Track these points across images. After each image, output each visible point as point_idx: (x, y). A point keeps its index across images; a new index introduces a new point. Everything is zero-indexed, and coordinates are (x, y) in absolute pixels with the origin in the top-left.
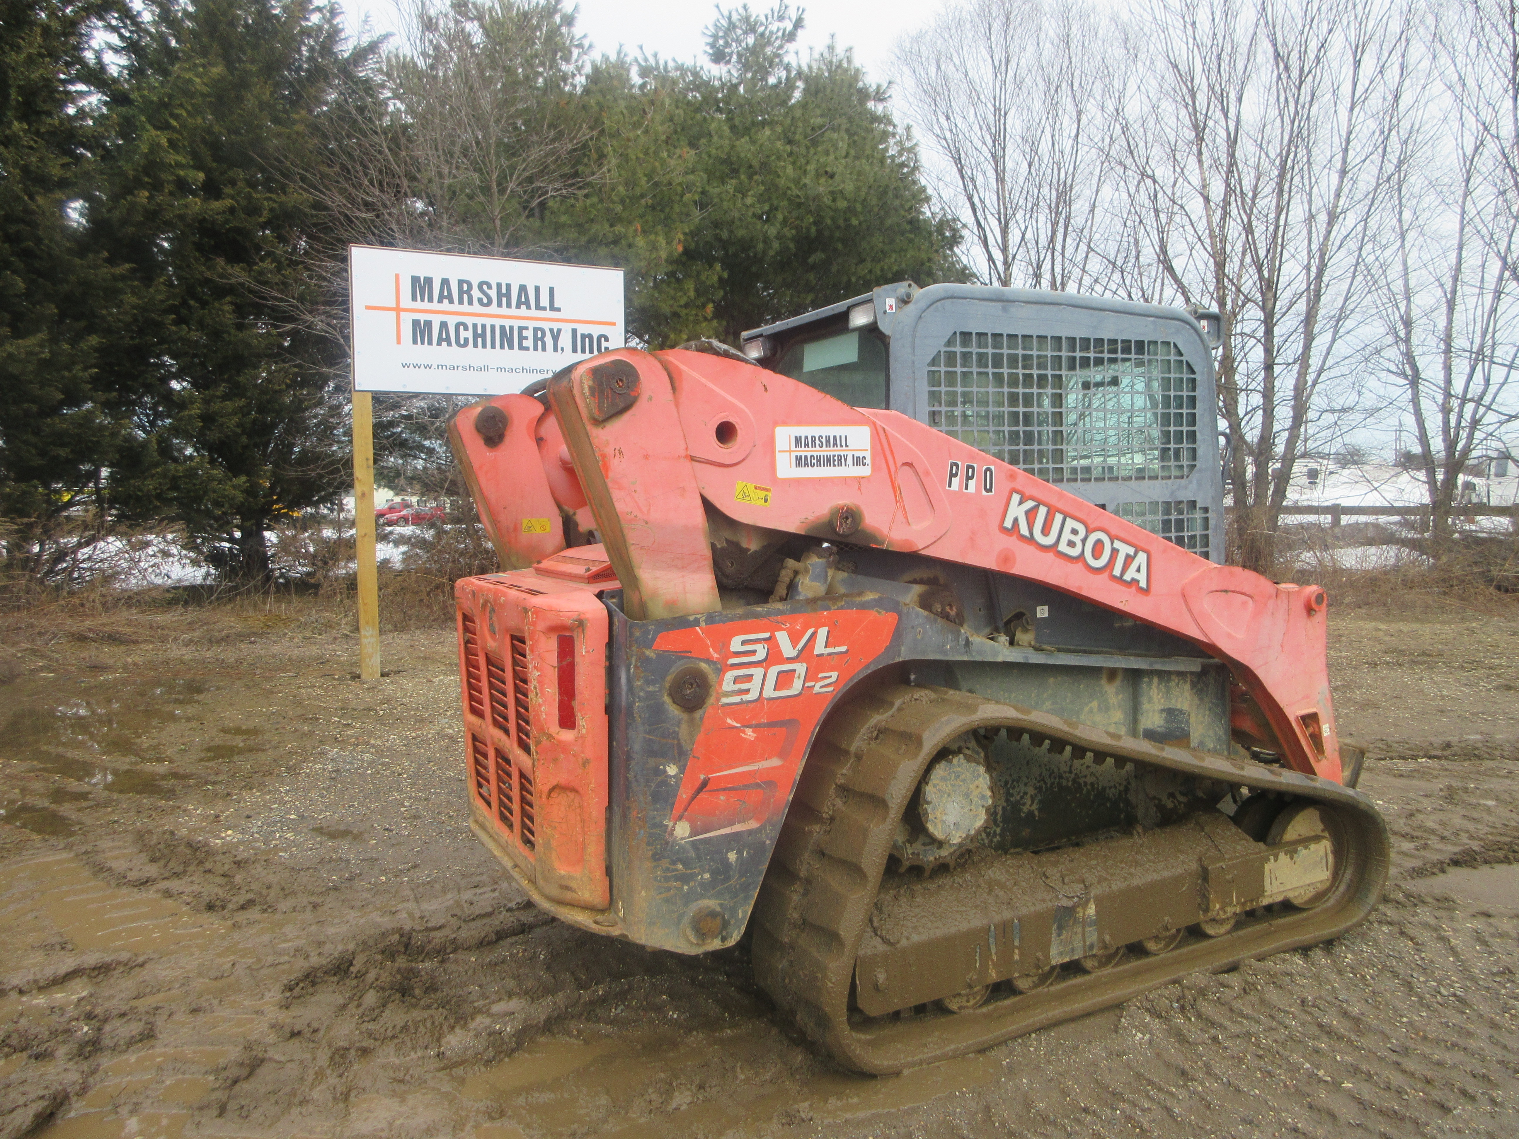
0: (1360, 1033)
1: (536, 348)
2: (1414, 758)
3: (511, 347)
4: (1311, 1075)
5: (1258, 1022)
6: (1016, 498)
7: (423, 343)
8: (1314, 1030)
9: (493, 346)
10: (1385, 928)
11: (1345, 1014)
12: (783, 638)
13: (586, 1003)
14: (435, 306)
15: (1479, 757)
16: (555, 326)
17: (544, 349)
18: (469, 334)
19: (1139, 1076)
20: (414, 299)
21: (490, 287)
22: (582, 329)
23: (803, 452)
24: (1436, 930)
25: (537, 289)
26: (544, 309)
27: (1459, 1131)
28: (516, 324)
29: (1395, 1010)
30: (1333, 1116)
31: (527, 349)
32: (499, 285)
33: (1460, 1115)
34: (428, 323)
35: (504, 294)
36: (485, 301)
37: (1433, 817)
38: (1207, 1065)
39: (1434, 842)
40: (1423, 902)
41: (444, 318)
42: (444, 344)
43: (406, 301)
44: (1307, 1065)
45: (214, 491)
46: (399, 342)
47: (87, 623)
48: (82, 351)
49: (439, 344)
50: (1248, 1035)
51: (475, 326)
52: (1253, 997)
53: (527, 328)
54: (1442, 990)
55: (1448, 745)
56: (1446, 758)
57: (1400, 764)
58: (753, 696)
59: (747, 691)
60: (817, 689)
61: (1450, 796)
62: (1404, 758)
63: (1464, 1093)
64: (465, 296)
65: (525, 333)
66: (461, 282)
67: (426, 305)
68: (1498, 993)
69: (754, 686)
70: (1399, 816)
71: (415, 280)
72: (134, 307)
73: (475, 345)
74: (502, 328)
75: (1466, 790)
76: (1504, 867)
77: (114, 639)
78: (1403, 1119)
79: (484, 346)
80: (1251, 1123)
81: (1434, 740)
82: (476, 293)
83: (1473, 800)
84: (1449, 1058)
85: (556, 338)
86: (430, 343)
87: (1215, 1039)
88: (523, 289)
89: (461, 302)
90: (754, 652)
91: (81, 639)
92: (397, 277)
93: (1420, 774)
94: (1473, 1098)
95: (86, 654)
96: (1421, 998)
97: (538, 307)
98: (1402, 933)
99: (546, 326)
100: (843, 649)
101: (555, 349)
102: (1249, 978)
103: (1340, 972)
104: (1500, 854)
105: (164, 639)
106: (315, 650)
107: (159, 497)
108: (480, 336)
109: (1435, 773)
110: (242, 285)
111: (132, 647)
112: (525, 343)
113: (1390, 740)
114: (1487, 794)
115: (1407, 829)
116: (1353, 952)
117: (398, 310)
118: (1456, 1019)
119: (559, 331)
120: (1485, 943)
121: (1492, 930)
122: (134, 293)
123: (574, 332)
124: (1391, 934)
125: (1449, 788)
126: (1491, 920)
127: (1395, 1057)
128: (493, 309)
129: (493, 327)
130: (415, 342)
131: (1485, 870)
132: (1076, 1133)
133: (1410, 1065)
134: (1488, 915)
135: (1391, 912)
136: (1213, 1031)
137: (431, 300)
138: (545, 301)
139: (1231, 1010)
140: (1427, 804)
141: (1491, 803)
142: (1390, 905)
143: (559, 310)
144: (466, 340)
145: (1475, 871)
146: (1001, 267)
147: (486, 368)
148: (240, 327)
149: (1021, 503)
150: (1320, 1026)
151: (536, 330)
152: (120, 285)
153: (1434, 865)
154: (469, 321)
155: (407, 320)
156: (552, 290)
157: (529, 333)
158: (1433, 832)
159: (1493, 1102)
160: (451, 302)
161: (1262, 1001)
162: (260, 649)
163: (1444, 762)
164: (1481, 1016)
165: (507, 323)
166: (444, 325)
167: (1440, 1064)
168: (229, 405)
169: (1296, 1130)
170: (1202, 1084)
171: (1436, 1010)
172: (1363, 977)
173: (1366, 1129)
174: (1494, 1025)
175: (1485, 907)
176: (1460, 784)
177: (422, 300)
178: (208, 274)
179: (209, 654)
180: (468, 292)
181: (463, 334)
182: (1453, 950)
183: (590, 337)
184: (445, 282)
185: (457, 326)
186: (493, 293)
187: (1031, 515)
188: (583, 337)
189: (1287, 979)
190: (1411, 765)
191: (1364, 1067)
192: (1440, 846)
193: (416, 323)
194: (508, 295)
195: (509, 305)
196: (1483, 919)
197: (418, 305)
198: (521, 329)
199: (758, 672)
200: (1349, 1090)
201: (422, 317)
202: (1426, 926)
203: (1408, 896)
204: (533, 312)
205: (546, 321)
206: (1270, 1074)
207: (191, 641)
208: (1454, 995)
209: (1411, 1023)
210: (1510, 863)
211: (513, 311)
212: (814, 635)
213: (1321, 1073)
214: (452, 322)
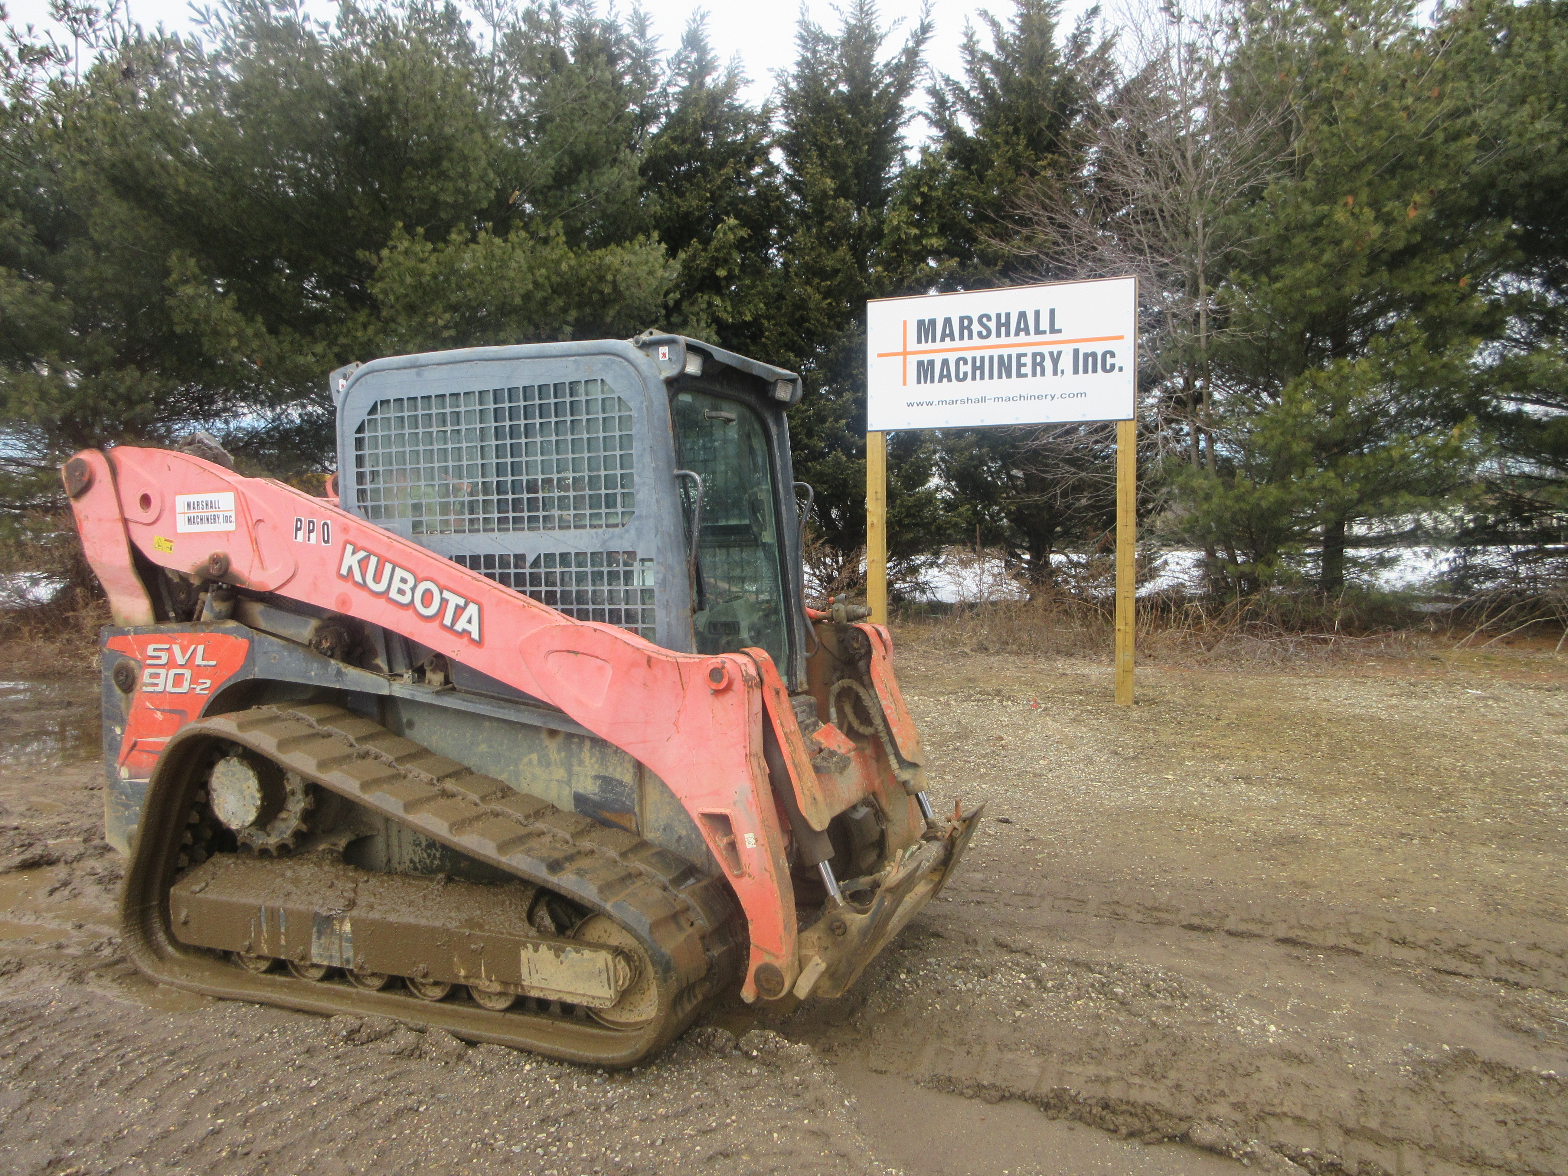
1: (1034, 374)
3: (1009, 376)
6: (350, 548)
7: (926, 382)
9: (991, 377)
12: (176, 649)
14: (938, 345)
16: (1055, 349)
17: (1043, 374)
18: (968, 368)
20: (919, 341)
21: (989, 318)
22: (1084, 348)
23: (193, 514)
25: (1037, 313)
26: (1044, 332)
28: (1014, 352)
31: (1026, 375)
32: (999, 316)
34: (931, 363)
35: (1003, 324)
36: (984, 333)
41: (945, 355)
42: (945, 380)
43: (912, 345)
46: (905, 383)
49: (940, 381)
51: (974, 359)
53: (1025, 355)
58: (160, 689)
59: (156, 685)
60: (198, 691)
64: (966, 332)
65: (1023, 360)
66: (962, 319)
67: (930, 346)
69: (161, 681)
71: (921, 323)
73: (974, 378)
74: (1001, 357)
79: (982, 378)
82: (976, 327)
85: (1055, 361)
86: (932, 381)
88: (1022, 315)
89: (962, 338)
90: (159, 658)
92: (905, 323)
97: (1038, 332)
99: (1045, 349)
100: (213, 663)
101: (1055, 373)
108: (978, 368)
112: (1023, 370)
117: (905, 354)
119: (1059, 353)
123: (1076, 352)
128: (993, 340)
129: (991, 358)
130: (919, 382)
137: (934, 340)
138: (1044, 325)
143: (1059, 331)
144: (966, 374)
147: (983, 400)
149: (354, 553)
151: (1034, 355)
154: (968, 355)
155: (912, 361)
156: (1052, 312)
157: (1028, 360)
160: (953, 339)
165: (1005, 352)
166: (945, 362)
177: (927, 341)
180: (969, 328)
181: (963, 368)
183: (1094, 355)
184: (948, 321)
185: (957, 362)
186: (992, 325)
187: (363, 564)
188: (1086, 356)
193: (920, 364)
194: (1007, 325)
195: (1008, 334)
197: (924, 346)
198: (1019, 356)
199: (162, 672)
201: (925, 358)
204: (1033, 338)
205: (1045, 344)
211: (1012, 339)
212: (195, 650)
214: (952, 358)
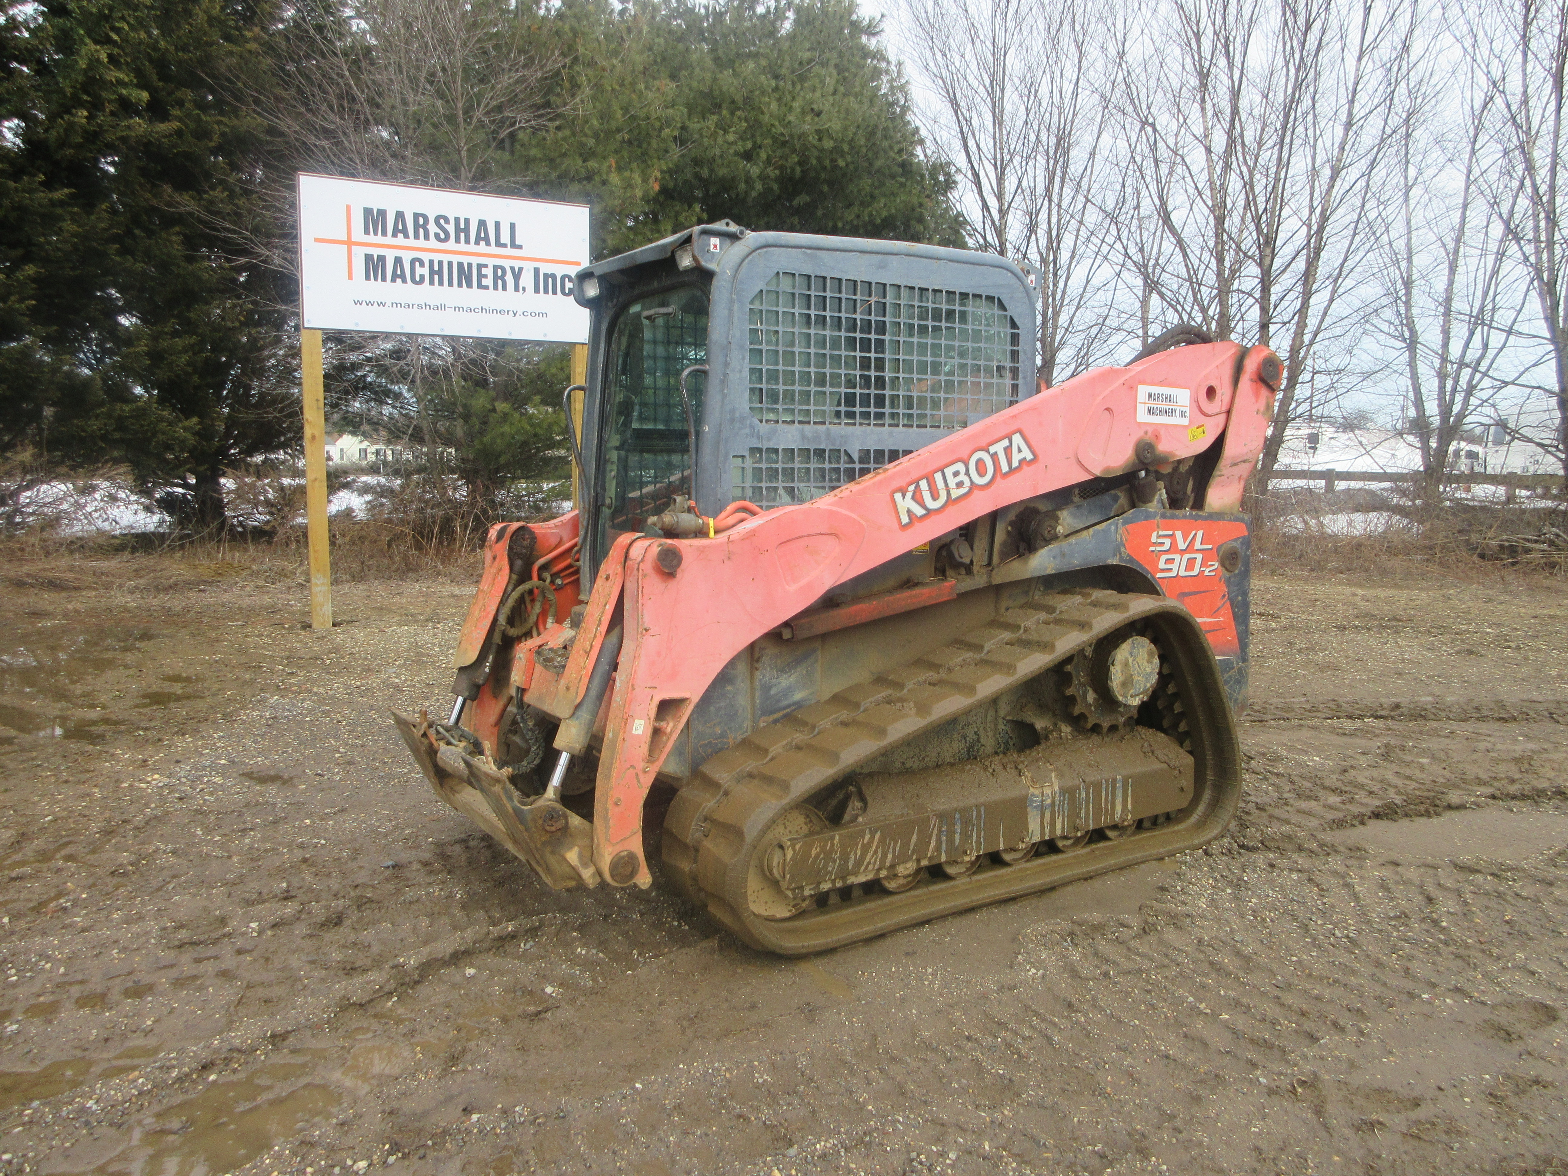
0: (1249, 970)
1: (496, 287)
2: (1361, 717)
3: (469, 285)
4: (1193, 1008)
5: (1151, 959)
7: (376, 279)
8: (1205, 967)
9: (450, 284)
10: (1294, 876)
11: (1238, 953)
13: (494, 940)
14: (389, 240)
15: (1424, 718)
16: (517, 264)
17: (504, 288)
18: (425, 271)
19: (1027, 1007)
20: (367, 232)
21: (447, 221)
22: (545, 269)
24: (1343, 877)
25: (497, 225)
26: (505, 246)
27: (1322, 1058)
28: (475, 261)
29: (1287, 949)
30: (1205, 1045)
31: (487, 288)
32: (457, 220)
33: (1326, 1044)
34: (382, 259)
35: (462, 229)
36: (442, 236)
37: (1366, 773)
38: (1094, 999)
39: (1361, 796)
40: (1337, 852)
41: (399, 253)
42: (399, 280)
43: (358, 234)
44: (1191, 999)
45: (164, 433)
46: (350, 277)
47: (26, 568)
48: (18, 280)
49: (393, 280)
50: (1140, 971)
51: (431, 262)
52: (1153, 938)
53: (486, 266)
54: (1337, 932)
55: (1397, 706)
56: (1393, 718)
57: (1347, 724)
61: (1387, 754)
62: (1351, 718)
63: (1335, 1024)
64: (421, 231)
65: (484, 271)
66: (416, 216)
67: (379, 239)
68: (1390, 935)
70: (1333, 772)
71: (368, 212)
72: (74, 235)
73: (432, 283)
74: (460, 265)
75: (1403, 748)
76: (1423, 820)
77: (55, 585)
78: (1271, 1047)
79: (441, 283)
80: (1125, 1050)
81: (1383, 700)
82: (433, 228)
83: (1408, 758)
84: (1327, 993)
85: (517, 276)
86: (384, 279)
87: (1106, 975)
88: (482, 224)
89: (417, 237)
91: (19, 584)
92: (348, 208)
93: (1365, 733)
94: (1342, 1030)
95: (23, 600)
96: (1314, 939)
97: (498, 244)
98: (1310, 880)
99: (507, 264)
101: (517, 289)
102: (1150, 919)
103: (1242, 916)
104: (1422, 808)
105: (108, 587)
106: (267, 600)
107: (104, 438)
108: (436, 273)
109: (1378, 732)
110: (191, 214)
111: (74, 593)
112: (485, 282)
113: (1341, 700)
114: (1423, 753)
115: (1339, 784)
116: (1259, 897)
117: (349, 243)
118: (1344, 958)
119: (521, 269)
120: (1387, 890)
121: (1398, 878)
122: (73, 221)
123: (537, 271)
124: (1299, 881)
125: (1387, 746)
126: (1400, 869)
127: (1277, 992)
128: (451, 245)
129: (450, 264)
130: (368, 278)
131: (1405, 823)
132: (956, 1058)
133: (1289, 999)
134: (1397, 865)
135: (1301, 860)
136: (1105, 968)
137: (384, 234)
138: (505, 238)
139: (1129, 949)
140: (1363, 761)
141: (1425, 761)
142: (1303, 854)
143: (520, 247)
144: (422, 277)
145: (1394, 824)
146: (996, 216)
147: (443, 307)
148: (190, 259)
150: (1211, 964)
151: (495, 268)
152: (59, 211)
153: (1355, 817)
154: (426, 257)
155: (359, 253)
156: (513, 226)
157: (488, 271)
158: (1362, 787)
159: (1361, 1033)
160: (406, 236)
161: (1160, 941)
162: (208, 598)
163: (1389, 722)
164: (1368, 956)
165: (465, 260)
166: (398, 261)
167: (1318, 998)
168: (179, 343)
169: (1167, 1057)
170: (1086, 1015)
171: (1326, 951)
172: (1264, 920)
173: (1235, 1056)
174: (1379, 964)
175: (1394, 856)
176: (1398, 743)
177: (376, 234)
178: (154, 202)
179: (155, 602)
180: (425, 227)
181: (419, 271)
182: (1356, 897)
183: (553, 276)
184: (400, 215)
185: (413, 262)
186: (451, 228)
188: (546, 276)
189: (1188, 920)
190: (1358, 724)
191: (1244, 1001)
192: (1368, 800)
193: (368, 258)
194: (467, 231)
195: (467, 241)
196: (1391, 868)
197: (371, 238)
198: (480, 267)
200: (1226, 1021)
201: (376, 252)
202: (1335, 873)
203: (1322, 845)
204: (493, 249)
205: (508, 260)
206: (1153, 1007)
207: (136, 588)
208: (1347, 937)
209: (1299, 962)
210: (1430, 816)
211: (472, 247)
213: (1202, 1006)
214: (407, 257)
